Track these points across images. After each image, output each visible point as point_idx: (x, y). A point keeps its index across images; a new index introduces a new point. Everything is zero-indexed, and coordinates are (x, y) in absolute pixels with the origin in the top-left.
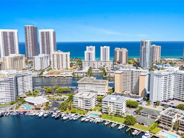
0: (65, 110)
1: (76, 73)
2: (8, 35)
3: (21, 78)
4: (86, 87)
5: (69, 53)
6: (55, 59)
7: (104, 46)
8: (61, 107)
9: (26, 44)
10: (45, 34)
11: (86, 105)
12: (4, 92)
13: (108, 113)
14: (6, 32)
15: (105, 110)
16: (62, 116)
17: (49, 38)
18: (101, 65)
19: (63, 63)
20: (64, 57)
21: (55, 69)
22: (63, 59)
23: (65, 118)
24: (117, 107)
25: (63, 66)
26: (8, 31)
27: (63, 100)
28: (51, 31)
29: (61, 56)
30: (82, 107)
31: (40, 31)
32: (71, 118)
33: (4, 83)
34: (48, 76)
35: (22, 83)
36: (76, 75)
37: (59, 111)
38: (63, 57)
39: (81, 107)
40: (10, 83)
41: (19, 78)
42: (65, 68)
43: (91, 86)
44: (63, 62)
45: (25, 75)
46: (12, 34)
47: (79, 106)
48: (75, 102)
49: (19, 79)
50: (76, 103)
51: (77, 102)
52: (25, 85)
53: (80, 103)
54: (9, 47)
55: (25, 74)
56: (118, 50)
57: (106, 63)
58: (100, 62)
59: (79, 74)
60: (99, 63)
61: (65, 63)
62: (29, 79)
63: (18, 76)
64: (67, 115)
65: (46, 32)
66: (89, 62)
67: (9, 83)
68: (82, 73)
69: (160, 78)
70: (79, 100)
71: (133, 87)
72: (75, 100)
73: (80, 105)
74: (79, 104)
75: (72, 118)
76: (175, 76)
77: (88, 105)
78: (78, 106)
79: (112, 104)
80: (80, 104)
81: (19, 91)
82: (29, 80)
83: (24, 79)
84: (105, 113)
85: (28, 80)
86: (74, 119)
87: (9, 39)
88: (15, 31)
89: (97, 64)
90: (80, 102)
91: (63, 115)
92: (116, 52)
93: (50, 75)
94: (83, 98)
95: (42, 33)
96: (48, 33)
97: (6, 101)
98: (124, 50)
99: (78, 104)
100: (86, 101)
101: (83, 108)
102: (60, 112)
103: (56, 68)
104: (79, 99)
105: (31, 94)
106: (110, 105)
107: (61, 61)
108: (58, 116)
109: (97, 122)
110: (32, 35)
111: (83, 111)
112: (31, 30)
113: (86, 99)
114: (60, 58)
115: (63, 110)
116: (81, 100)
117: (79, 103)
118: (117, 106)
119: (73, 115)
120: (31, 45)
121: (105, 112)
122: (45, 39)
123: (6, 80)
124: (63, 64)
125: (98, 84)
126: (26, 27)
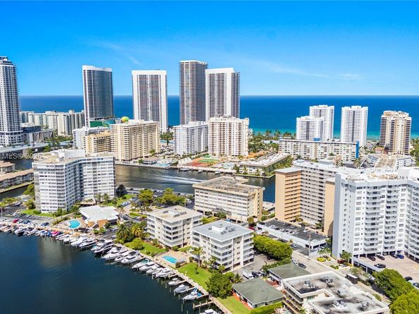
1: (242, 166)
2: (149, 82)
3: (91, 167)
4: (210, 198)
5: (246, 121)
6: (217, 132)
7: (353, 107)
9: (180, 100)
10: (216, 79)
11: (167, 237)
12: (47, 190)
14: (145, 77)
17: (223, 87)
18: (325, 153)
19: (232, 143)
20: (235, 130)
21: (215, 155)
22: (232, 133)
25: (232, 148)
26: (149, 73)
28: (228, 72)
29: (228, 128)
31: (208, 72)
32: (118, 258)
33: (47, 174)
34: (186, 168)
35: (92, 176)
36: (242, 170)
38: (232, 130)
39: (160, 240)
40: (58, 175)
41: (87, 167)
42: (235, 154)
43: (220, 197)
44: (232, 141)
45: (99, 162)
46: (155, 79)
47: (156, 237)
49: (86, 169)
50: (151, 230)
51: (154, 227)
52: (99, 181)
54: (149, 105)
55: (99, 159)
56: (389, 116)
57: (337, 147)
58: (322, 145)
59: (248, 169)
60: (319, 148)
61: (235, 142)
62: (108, 169)
63: (83, 162)
64: (117, 251)
65: (219, 75)
66: (295, 144)
67: (55, 175)
68: (254, 167)
69: (354, 192)
72: (151, 223)
75: (121, 258)
76: (409, 193)
77: (170, 238)
78: (154, 236)
79: (207, 242)
80: (159, 232)
81: (85, 193)
82: (108, 173)
83: (97, 170)
84: (196, 260)
85: (105, 171)
87: (149, 90)
88: (162, 73)
89: (316, 148)
90: (159, 228)
92: (384, 120)
93: (191, 167)
95: (212, 76)
96: (221, 77)
97: (50, 209)
98: (402, 116)
99: (154, 231)
100: (167, 228)
102: (110, 243)
103: (217, 152)
105: (109, 202)
106: (204, 244)
107: (228, 139)
108: (102, 250)
110: (192, 82)
112: (192, 71)
113: (166, 222)
114: (227, 131)
115: (121, 241)
116: (160, 224)
120: (190, 102)
122: (216, 88)
123: (49, 168)
124: (232, 145)
125: (233, 195)
126: (182, 65)
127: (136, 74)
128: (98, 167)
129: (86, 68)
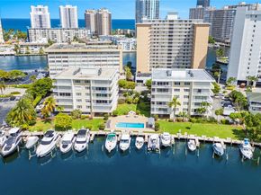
0: (32, 125)
1: (22, 46)
4: (71, 61)
8: (16, 115)
11: (97, 101)
13: (168, 116)
15: (160, 109)
16: (28, 146)
23: (42, 150)
24: (199, 94)
27: (13, 99)
30: (84, 109)
32: (65, 147)
36: (24, 50)
37: (14, 130)
39: (82, 110)
43: (84, 59)
47: (75, 108)
48: (59, 97)
50: (63, 100)
51: (69, 94)
53: (79, 97)
58: (66, 31)
59: (30, 48)
64: (49, 139)
68: (36, 46)
70: (75, 89)
71: (173, 59)
72: (59, 91)
73: (79, 104)
74: (75, 101)
75: (70, 146)
77: (106, 102)
78: (71, 107)
79: (182, 89)
80: (79, 100)
84: (159, 116)
86: (79, 147)
90: (79, 94)
91: (31, 141)
94: (88, 82)
99: (72, 100)
100: (100, 89)
101: (89, 110)
102: (18, 132)
104: (73, 86)
106: (177, 93)
108: (14, 146)
109: (163, 147)
111: (91, 119)
113: (96, 82)
115: (25, 126)
116: (82, 89)
117: (75, 97)
118: (200, 91)
119: (68, 136)
121: (162, 113)
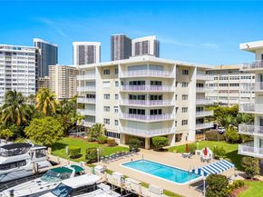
2: (86, 50)
3: (3, 59)
14: (83, 46)
17: (147, 52)
26: (86, 44)
28: (151, 39)
30: (111, 128)
31: (134, 42)
35: (4, 72)
45: (15, 53)
46: (91, 48)
52: (15, 80)
53: (107, 102)
55: (15, 48)
62: (27, 65)
82: (27, 69)
85: (23, 67)
87: (86, 58)
88: (97, 44)
95: (137, 44)
96: (145, 44)
99: (95, 107)
101: (117, 130)
110: (121, 51)
112: (121, 43)
126: (113, 38)
127: (76, 44)
128: (13, 60)
129: (36, 40)
